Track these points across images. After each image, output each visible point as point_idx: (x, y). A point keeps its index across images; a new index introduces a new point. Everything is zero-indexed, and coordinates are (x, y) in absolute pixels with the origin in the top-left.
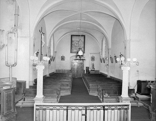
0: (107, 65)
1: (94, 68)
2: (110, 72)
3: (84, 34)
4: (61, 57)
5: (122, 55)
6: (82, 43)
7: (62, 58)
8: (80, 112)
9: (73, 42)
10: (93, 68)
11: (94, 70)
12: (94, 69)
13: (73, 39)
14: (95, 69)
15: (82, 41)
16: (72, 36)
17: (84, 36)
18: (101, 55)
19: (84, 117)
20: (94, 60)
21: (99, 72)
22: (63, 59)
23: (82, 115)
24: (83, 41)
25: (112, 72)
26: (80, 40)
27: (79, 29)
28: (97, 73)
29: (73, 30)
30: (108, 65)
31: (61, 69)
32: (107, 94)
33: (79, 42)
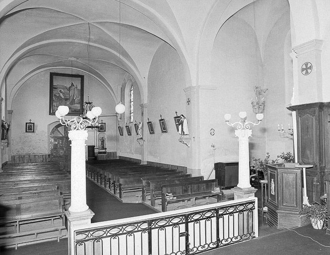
0: (140, 139)
1: (106, 149)
2: (146, 153)
3: (81, 72)
4: (26, 123)
5: (182, 115)
6: (76, 92)
7: (29, 127)
8: (176, 230)
9: (55, 88)
10: (103, 148)
11: (105, 153)
12: (104, 151)
13: (55, 84)
14: (108, 151)
15: (77, 87)
16: (52, 75)
17: (82, 77)
18: (119, 120)
19: (183, 239)
20: (105, 131)
21: (116, 157)
22: (31, 129)
23: (180, 236)
24: (79, 87)
25: (151, 153)
26: (72, 85)
27: (73, 59)
28: (112, 159)
29: (58, 62)
30: (142, 138)
31: (24, 153)
32: (171, 194)
33: (69, 89)
